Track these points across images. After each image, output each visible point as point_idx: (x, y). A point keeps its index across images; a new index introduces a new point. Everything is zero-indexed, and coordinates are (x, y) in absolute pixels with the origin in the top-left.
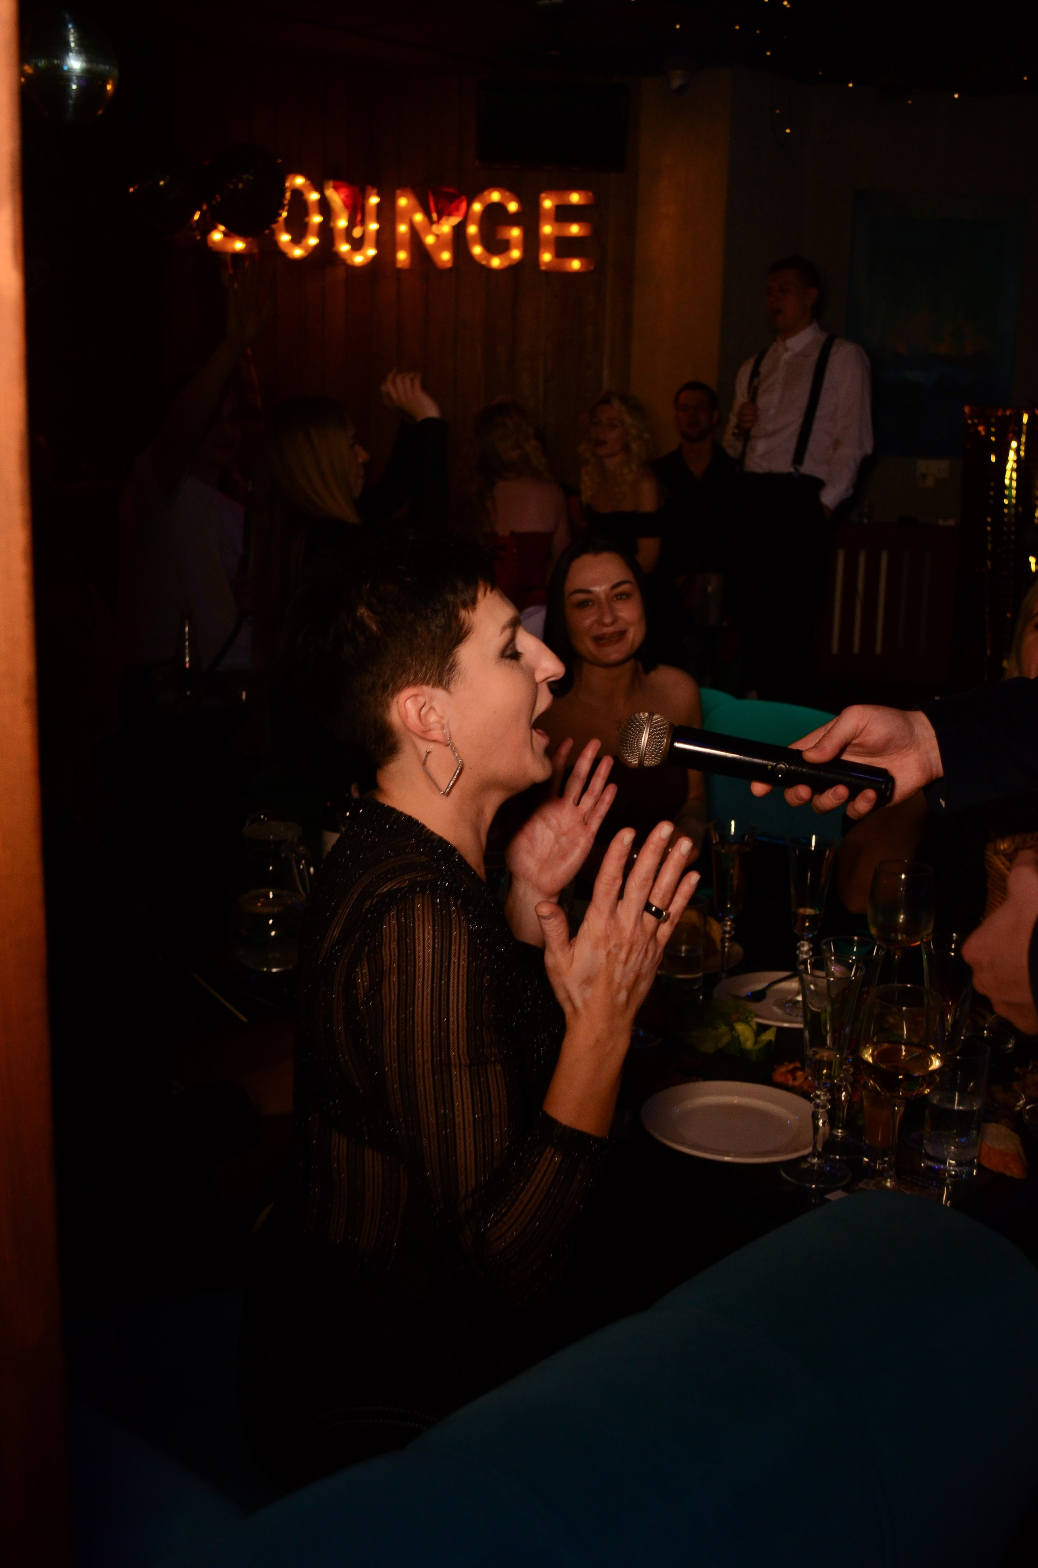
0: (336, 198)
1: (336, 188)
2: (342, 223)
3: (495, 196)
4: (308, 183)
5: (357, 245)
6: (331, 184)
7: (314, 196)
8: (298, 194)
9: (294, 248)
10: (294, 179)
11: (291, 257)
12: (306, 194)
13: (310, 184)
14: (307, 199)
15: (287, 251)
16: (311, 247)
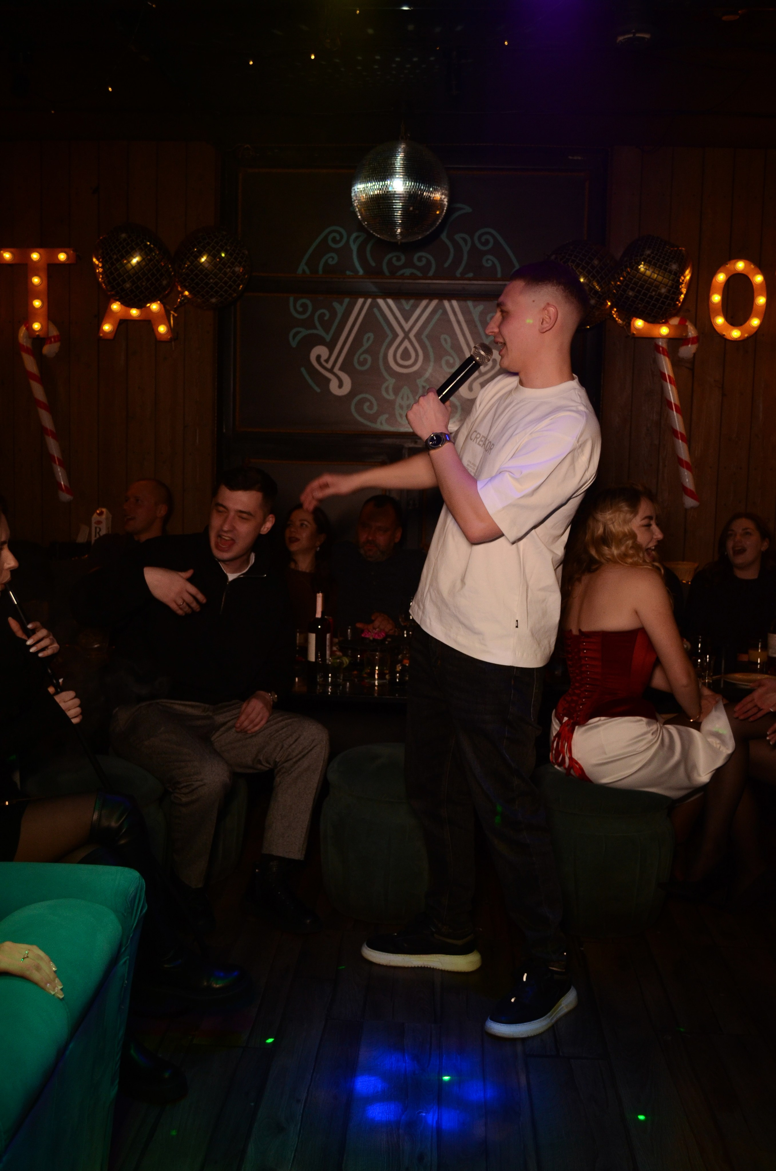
4: (752, 266)
7: (759, 279)
9: (732, 330)
10: (735, 264)
11: (730, 339)
12: (750, 277)
13: (754, 267)
14: (752, 282)
15: (724, 333)
16: (753, 327)
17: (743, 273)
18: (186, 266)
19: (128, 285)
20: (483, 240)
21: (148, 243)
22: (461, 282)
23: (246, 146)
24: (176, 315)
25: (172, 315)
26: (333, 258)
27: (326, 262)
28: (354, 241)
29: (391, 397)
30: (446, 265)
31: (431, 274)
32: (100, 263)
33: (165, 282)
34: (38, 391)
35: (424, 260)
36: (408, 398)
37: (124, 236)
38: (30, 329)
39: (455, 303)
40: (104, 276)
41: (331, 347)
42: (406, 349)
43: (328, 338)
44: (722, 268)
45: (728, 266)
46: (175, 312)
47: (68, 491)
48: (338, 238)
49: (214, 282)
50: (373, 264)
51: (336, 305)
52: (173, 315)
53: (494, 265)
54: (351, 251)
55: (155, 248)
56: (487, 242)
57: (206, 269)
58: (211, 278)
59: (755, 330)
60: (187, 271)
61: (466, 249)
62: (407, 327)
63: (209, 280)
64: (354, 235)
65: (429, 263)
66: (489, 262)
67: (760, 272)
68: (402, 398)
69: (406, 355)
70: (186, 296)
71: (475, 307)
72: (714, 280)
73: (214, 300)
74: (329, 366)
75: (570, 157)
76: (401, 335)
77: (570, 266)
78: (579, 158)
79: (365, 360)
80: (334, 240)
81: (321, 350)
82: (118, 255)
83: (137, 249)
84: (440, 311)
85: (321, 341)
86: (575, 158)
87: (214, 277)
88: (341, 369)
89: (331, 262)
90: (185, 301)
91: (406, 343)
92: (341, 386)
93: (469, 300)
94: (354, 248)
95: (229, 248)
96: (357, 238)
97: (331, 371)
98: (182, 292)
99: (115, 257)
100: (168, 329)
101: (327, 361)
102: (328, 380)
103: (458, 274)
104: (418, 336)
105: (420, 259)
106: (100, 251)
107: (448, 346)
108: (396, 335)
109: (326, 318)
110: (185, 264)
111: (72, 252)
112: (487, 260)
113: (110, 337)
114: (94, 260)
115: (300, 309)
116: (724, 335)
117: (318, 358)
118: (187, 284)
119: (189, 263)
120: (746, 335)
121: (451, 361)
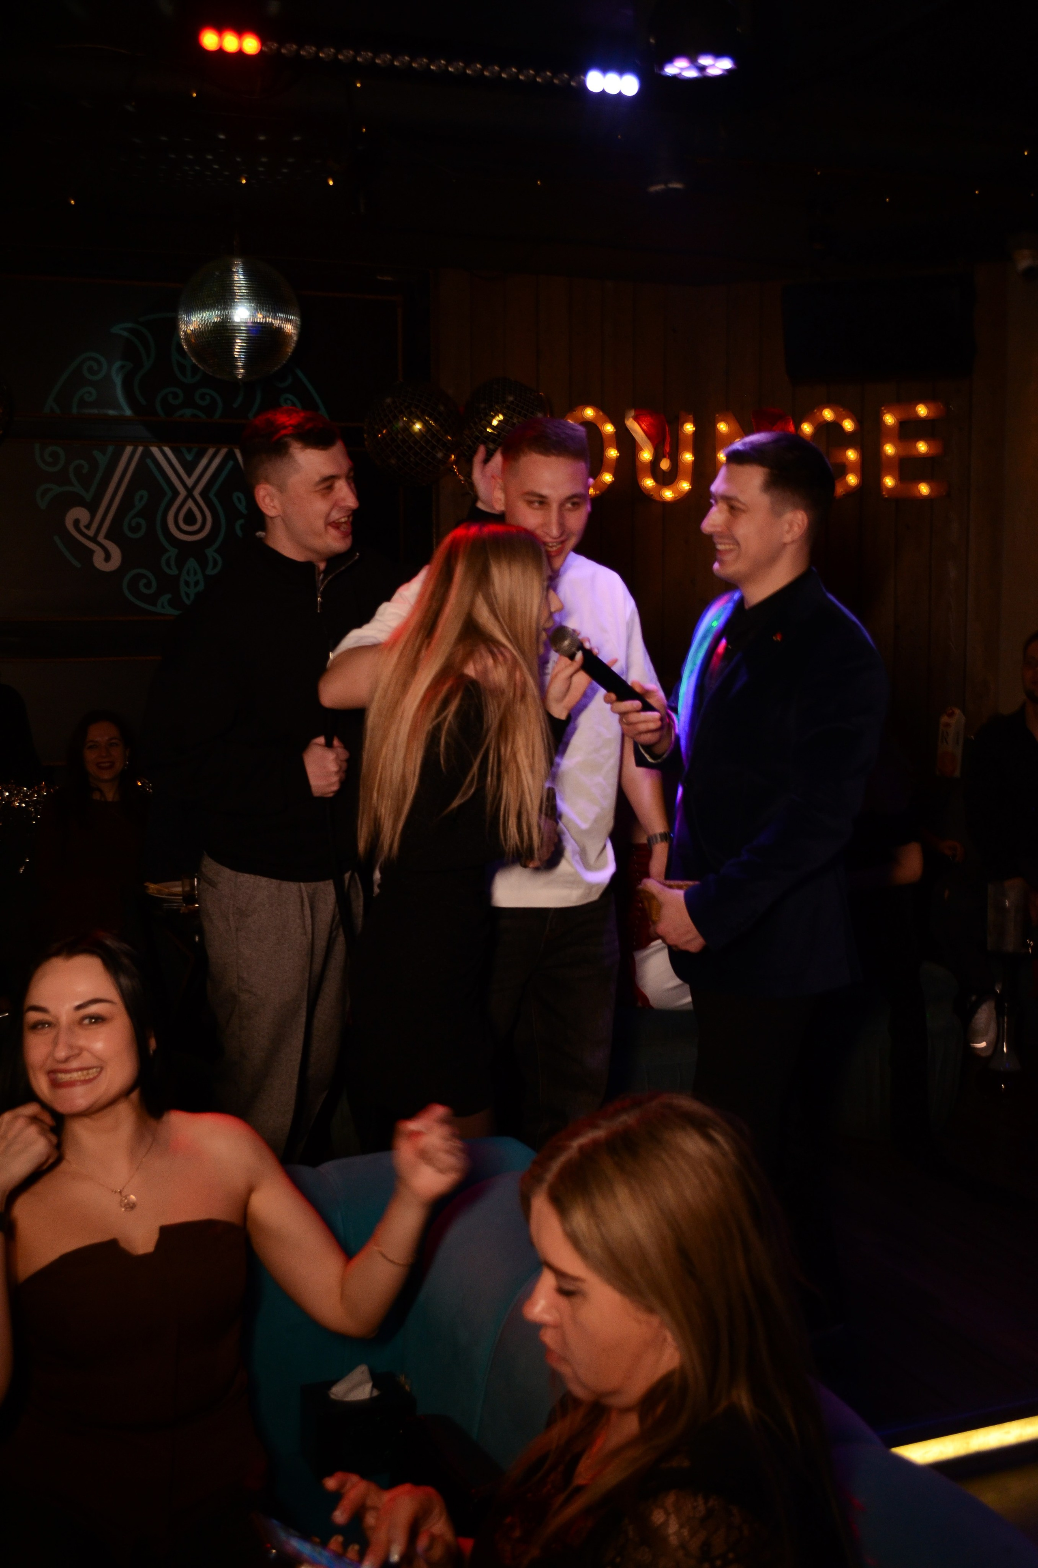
0: (636, 428)
1: (636, 419)
2: (646, 455)
3: (828, 415)
4: (601, 413)
5: (666, 479)
6: (632, 413)
7: (609, 428)
8: (591, 427)
10: (584, 410)
12: (600, 426)
13: (604, 415)
14: (602, 432)
16: (606, 483)
17: (592, 421)
26: (90, 392)
27: (82, 398)
28: (118, 372)
29: (174, 571)
30: (235, 406)
31: (215, 416)
35: (208, 397)
36: (195, 573)
41: (92, 509)
42: (190, 511)
43: (88, 497)
45: (577, 412)
48: (96, 367)
50: (143, 402)
51: (96, 453)
54: (114, 384)
59: (608, 486)
62: (190, 482)
64: (118, 364)
65: (214, 400)
66: (289, 402)
67: (609, 420)
68: (188, 573)
69: (190, 518)
74: (91, 533)
75: (379, 278)
76: (183, 493)
78: (389, 279)
79: (139, 526)
80: (91, 371)
81: (79, 513)
84: (231, 463)
85: (80, 502)
86: (385, 278)
88: (107, 537)
89: (89, 398)
91: (190, 503)
92: (108, 558)
94: (118, 380)
96: (122, 367)
97: (94, 540)
101: (88, 527)
102: (92, 552)
104: (203, 494)
105: (203, 397)
108: (176, 493)
109: (85, 471)
112: (286, 400)
115: (50, 460)
117: (76, 522)
120: (601, 492)
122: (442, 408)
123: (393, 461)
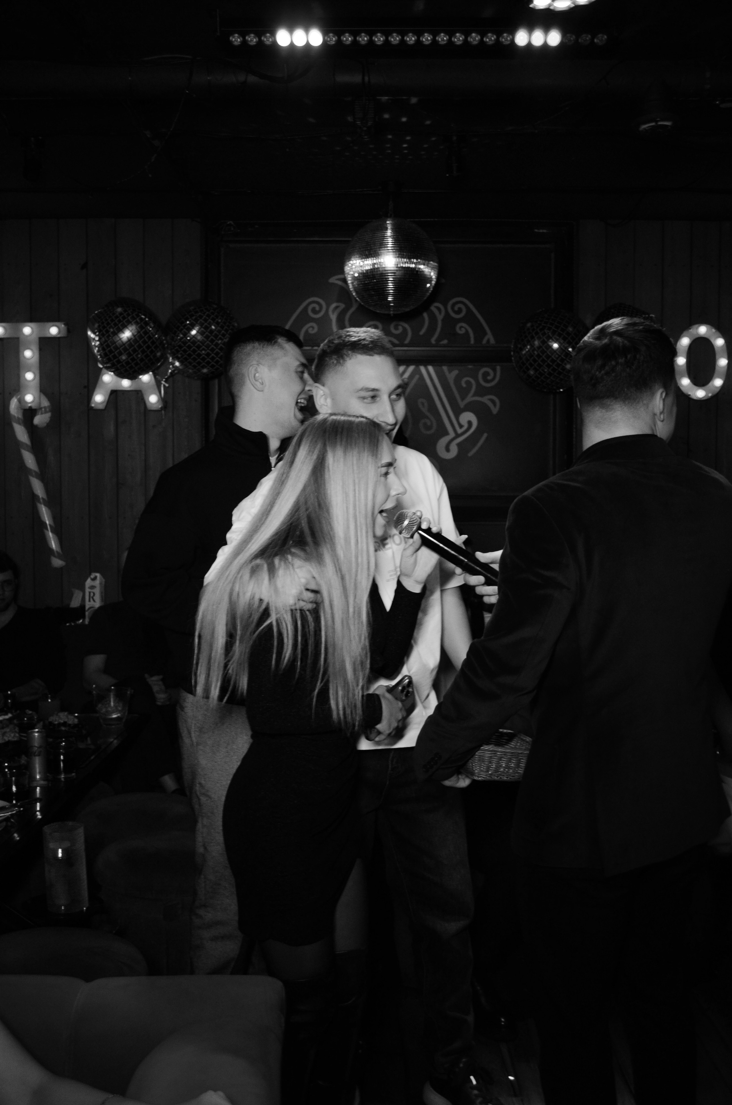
4: (714, 330)
7: (720, 342)
8: (699, 341)
9: (697, 390)
10: (697, 328)
11: (695, 398)
12: (712, 341)
13: (716, 331)
14: (714, 345)
15: (689, 393)
16: (716, 387)
17: (705, 336)
18: (179, 338)
19: (124, 357)
20: (456, 308)
21: (143, 317)
22: (436, 349)
23: (229, 223)
24: (167, 385)
25: (162, 386)
26: (313, 328)
27: (307, 331)
28: (333, 311)
30: (422, 333)
31: (407, 341)
32: (96, 337)
33: (159, 354)
34: (30, 460)
35: (400, 328)
37: (119, 310)
38: (21, 401)
39: (431, 368)
40: (100, 349)
44: (685, 333)
45: (691, 330)
46: (165, 382)
47: (59, 557)
48: (317, 308)
49: (205, 353)
52: (164, 386)
53: (467, 332)
54: (331, 320)
55: (150, 321)
56: (459, 311)
57: (199, 341)
58: (204, 349)
59: (718, 390)
60: (180, 343)
61: (440, 317)
63: (201, 351)
64: (334, 305)
65: (405, 330)
66: (463, 329)
67: (720, 335)
70: (176, 367)
71: (450, 372)
72: (678, 344)
73: (205, 371)
75: (536, 230)
77: (547, 333)
78: (545, 231)
80: (314, 311)
82: (115, 329)
83: (133, 323)
84: (417, 376)
86: (541, 231)
87: (206, 349)
89: (311, 332)
90: (176, 372)
93: (444, 365)
94: (334, 317)
95: (220, 321)
96: (337, 307)
98: (173, 364)
99: (112, 330)
100: (159, 398)
103: (433, 341)
105: (396, 328)
106: (96, 325)
107: (425, 410)
110: (178, 336)
111: (63, 326)
112: (461, 327)
113: (102, 407)
114: (89, 333)
116: (690, 395)
118: (179, 356)
119: (181, 336)
120: (710, 395)
121: (429, 424)
122: (570, 329)
123: (532, 372)
